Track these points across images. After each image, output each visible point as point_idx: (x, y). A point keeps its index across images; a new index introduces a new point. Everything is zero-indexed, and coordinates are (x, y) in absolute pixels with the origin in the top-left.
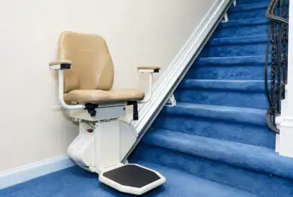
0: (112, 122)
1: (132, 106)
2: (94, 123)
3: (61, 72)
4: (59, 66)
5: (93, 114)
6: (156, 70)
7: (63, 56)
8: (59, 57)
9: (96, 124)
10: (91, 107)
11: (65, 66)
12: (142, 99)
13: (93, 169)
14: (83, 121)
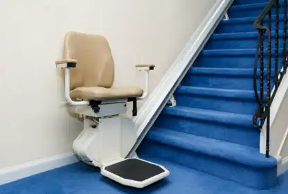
0: (114, 117)
1: (132, 102)
2: (98, 119)
3: (67, 71)
4: (65, 65)
5: (97, 111)
6: (152, 68)
7: (68, 55)
8: (64, 56)
9: (100, 120)
10: (95, 104)
11: (71, 65)
12: (141, 95)
13: (96, 164)
14: (87, 117)
